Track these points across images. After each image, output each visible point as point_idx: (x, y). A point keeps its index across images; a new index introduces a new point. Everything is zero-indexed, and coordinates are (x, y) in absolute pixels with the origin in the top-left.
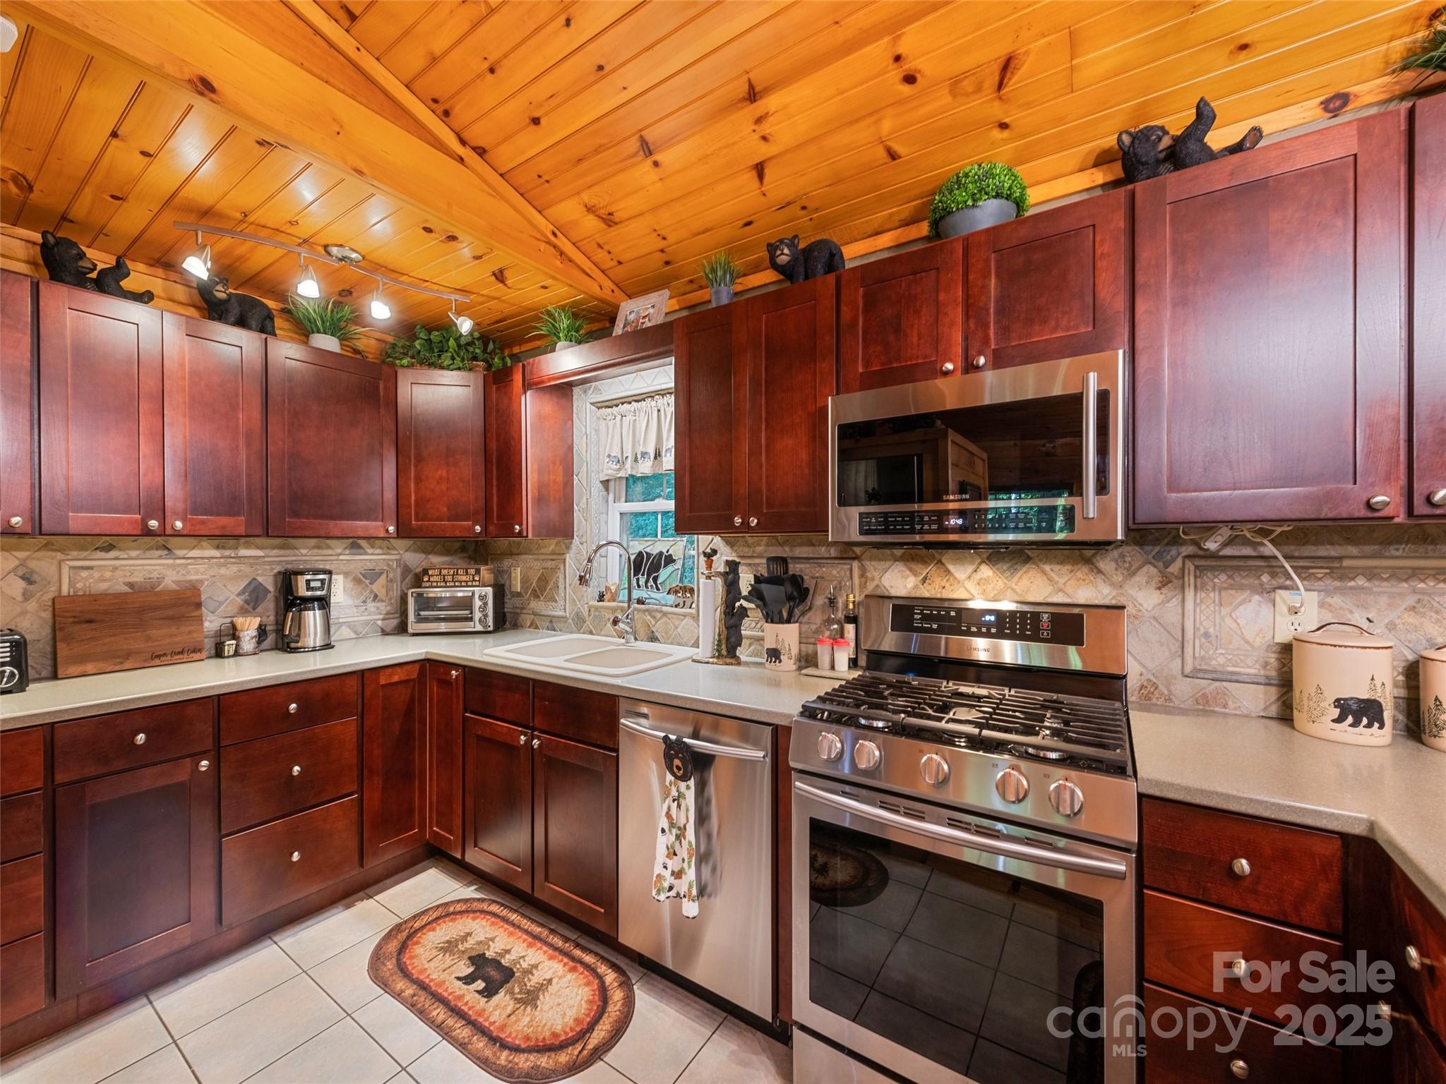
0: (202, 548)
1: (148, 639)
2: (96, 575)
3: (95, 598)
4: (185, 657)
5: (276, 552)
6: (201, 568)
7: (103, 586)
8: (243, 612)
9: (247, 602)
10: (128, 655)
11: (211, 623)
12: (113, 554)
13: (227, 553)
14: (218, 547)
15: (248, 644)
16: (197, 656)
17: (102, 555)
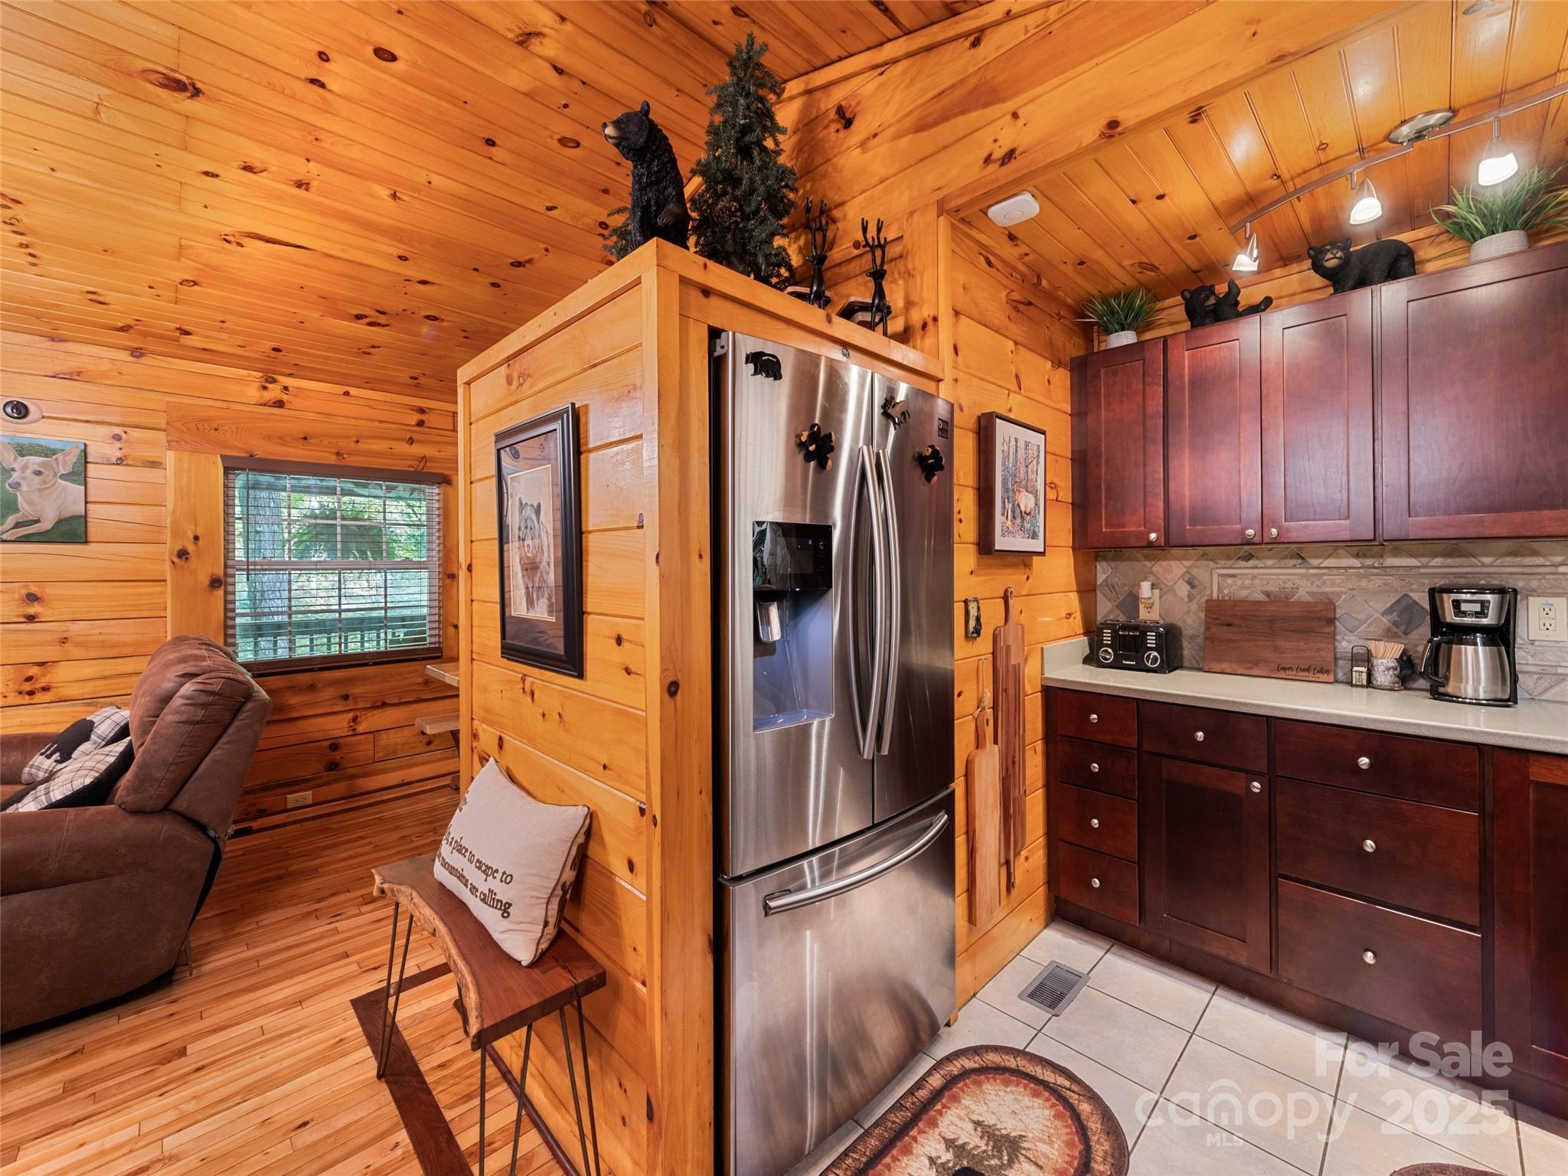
0: (1339, 557)
1: (1276, 649)
2: (1239, 582)
3: (1236, 603)
4: (1311, 676)
5: (1438, 561)
6: (1338, 579)
7: (1244, 593)
8: (1389, 635)
9: (1396, 624)
10: (1256, 663)
11: (1346, 644)
12: (1252, 563)
13: (1369, 562)
14: (1357, 556)
15: (1383, 677)
16: (1324, 677)
17: (1242, 563)
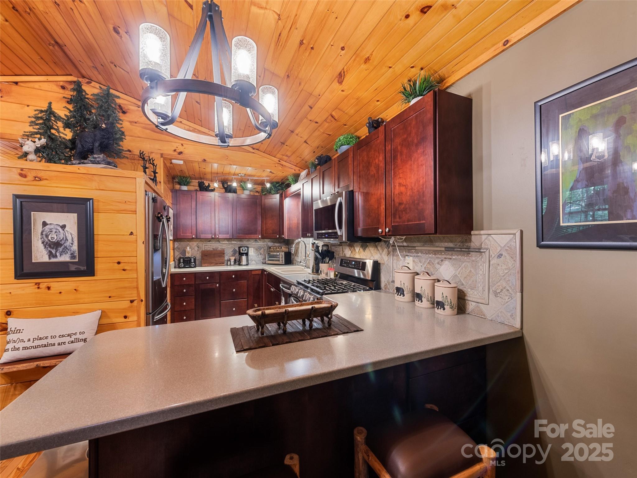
0: (225, 241)
1: (215, 260)
2: (208, 246)
3: (207, 251)
4: (221, 265)
5: (239, 242)
6: (225, 246)
7: (209, 249)
8: (232, 256)
9: (233, 254)
10: (212, 263)
11: (226, 258)
12: (210, 242)
13: (230, 242)
14: (228, 241)
15: (232, 263)
16: (223, 265)
17: (208, 242)
